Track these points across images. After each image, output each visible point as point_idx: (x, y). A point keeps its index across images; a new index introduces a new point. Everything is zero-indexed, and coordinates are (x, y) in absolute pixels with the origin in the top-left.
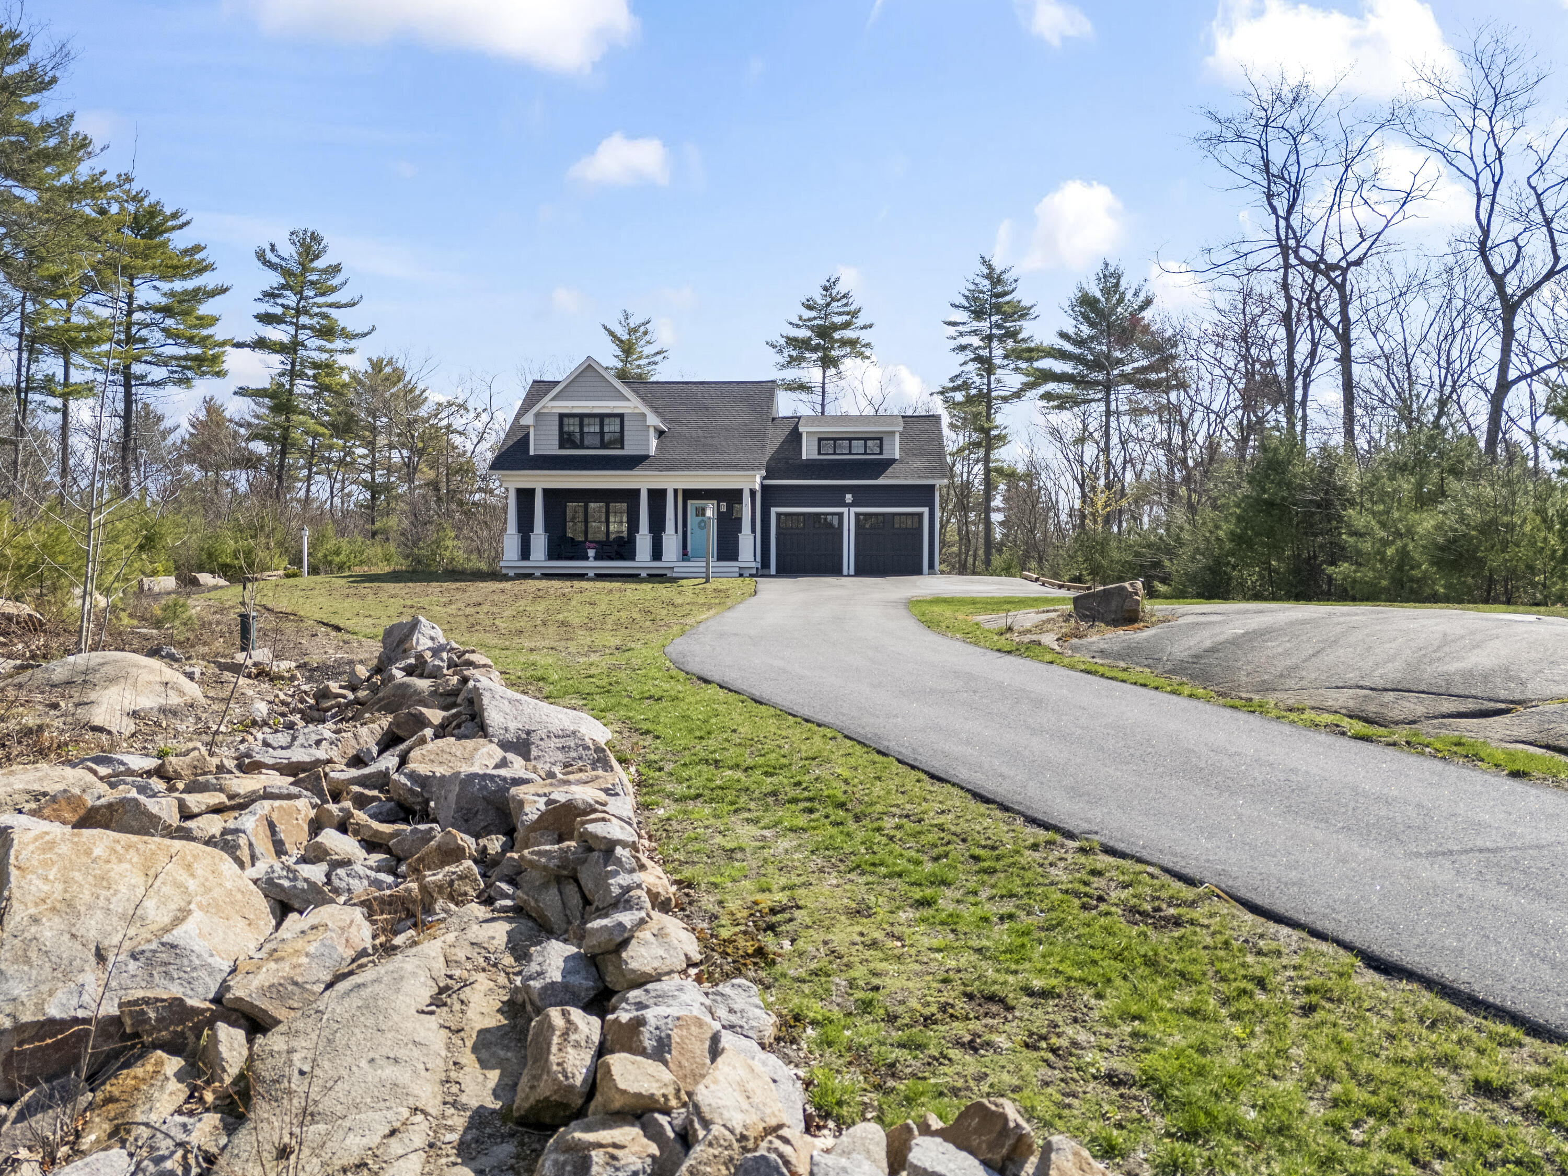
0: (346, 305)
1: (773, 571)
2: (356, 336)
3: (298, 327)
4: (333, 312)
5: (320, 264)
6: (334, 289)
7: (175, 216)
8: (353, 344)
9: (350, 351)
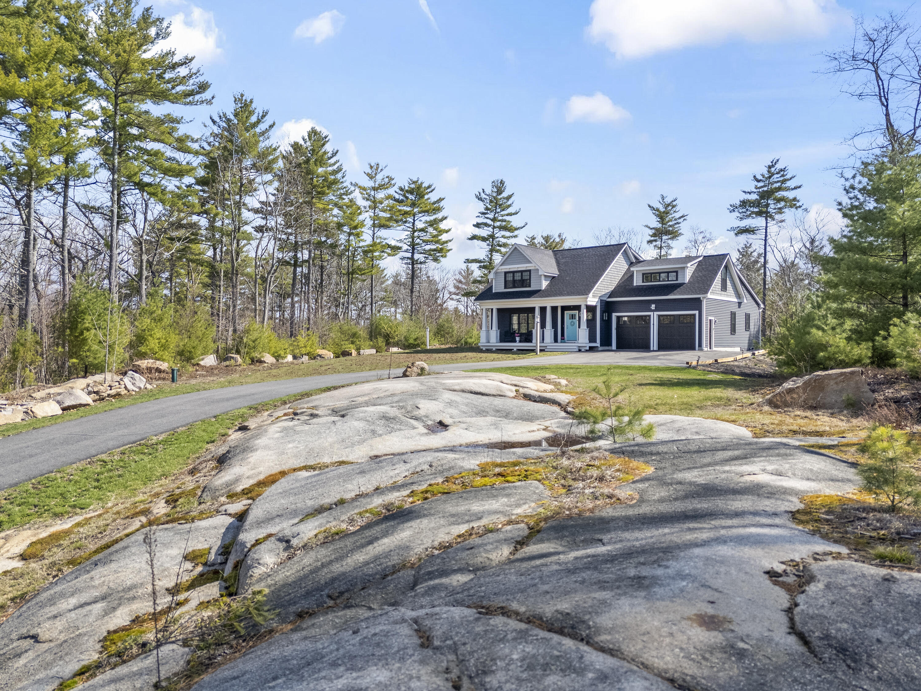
0: (514, 214)
1: (614, 346)
2: (517, 229)
3: (494, 227)
4: (508, 218)
5: (505, 195)
6: (509, 206)
7: (429, 187)
8: (516, 233)
9: (516, 236)
